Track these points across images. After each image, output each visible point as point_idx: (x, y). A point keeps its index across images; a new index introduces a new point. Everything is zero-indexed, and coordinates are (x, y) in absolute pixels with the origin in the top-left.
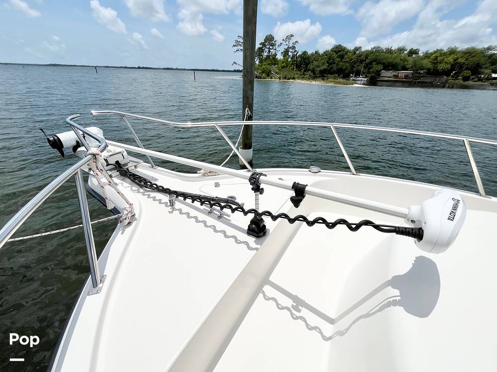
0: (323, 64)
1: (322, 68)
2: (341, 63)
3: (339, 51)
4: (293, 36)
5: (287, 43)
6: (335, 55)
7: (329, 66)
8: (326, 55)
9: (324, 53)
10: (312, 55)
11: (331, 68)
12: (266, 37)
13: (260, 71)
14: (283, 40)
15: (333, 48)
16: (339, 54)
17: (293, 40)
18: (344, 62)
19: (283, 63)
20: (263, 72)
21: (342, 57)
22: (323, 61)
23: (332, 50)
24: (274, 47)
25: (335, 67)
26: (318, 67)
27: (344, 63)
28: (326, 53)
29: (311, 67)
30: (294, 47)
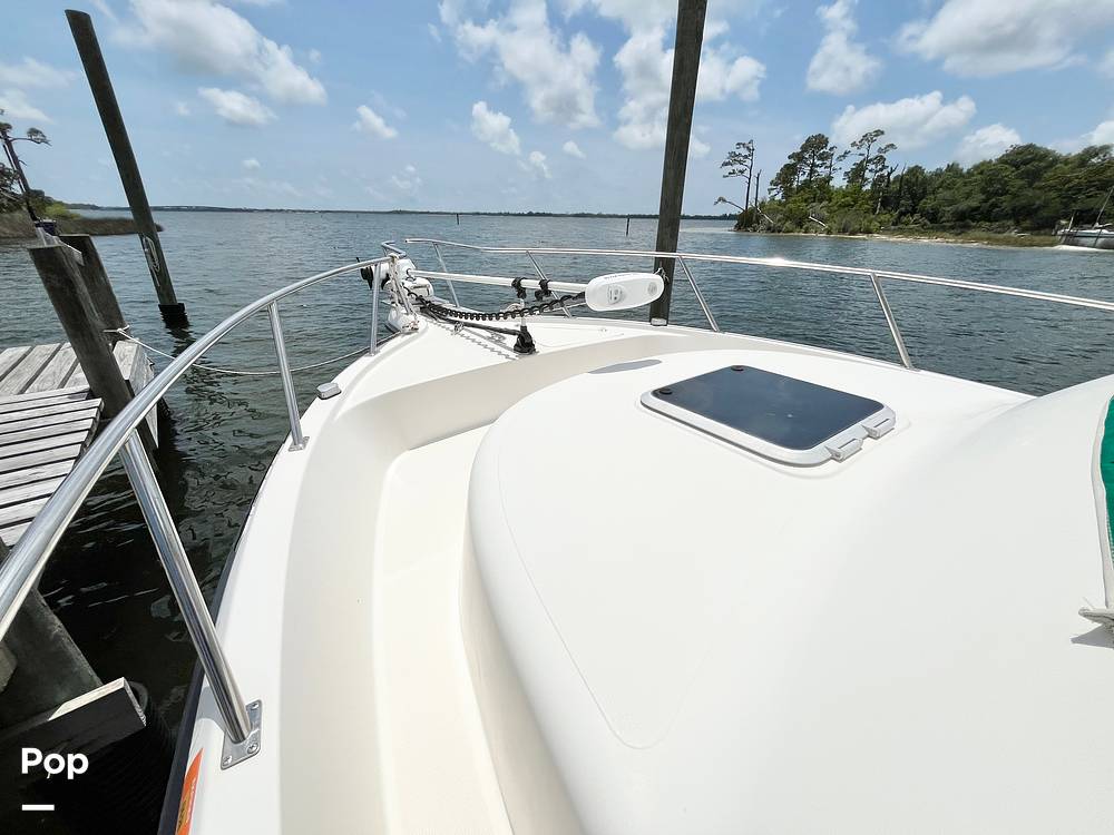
2: (1030, 193)
3: (1025, 163)
4: (883, 133)
5: (863, 150)
6: (1009, 172)
7: (985, 201)
8: (981, 173)
9: (976, 167)
10: (938, 174)
11: (994, 205)
12: (808, 141)
13: (779, 216)
15: (1007, 155)
16: (1023, 168)
18: (1040, 188)
20: (787, 218)
21: (1034, 176)
23: (1002, 161)
24: (827, 162)
25: (1006, 203)
27: (1038, 192)
28: (981, 168)
29: (928, 203)
30: (881, 159)
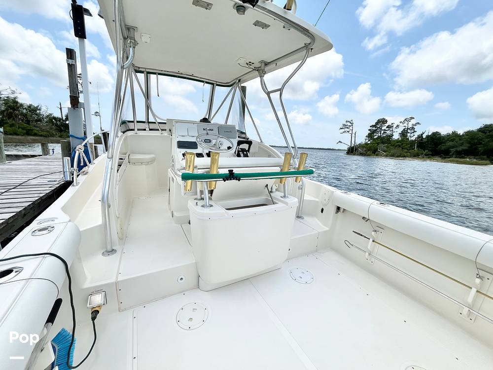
0: (462, 144)
1: (459, 149)
4: (414, 118)
6: (482, 136)
12: (379, 120)
13: (365, 149)
16: (488, 134)
20: (369, 150)
22: (461, 142)
23: (479, 130)
24: (391, 129)
25: (481, 148)
26: (453, 147)
29: (442, 147)
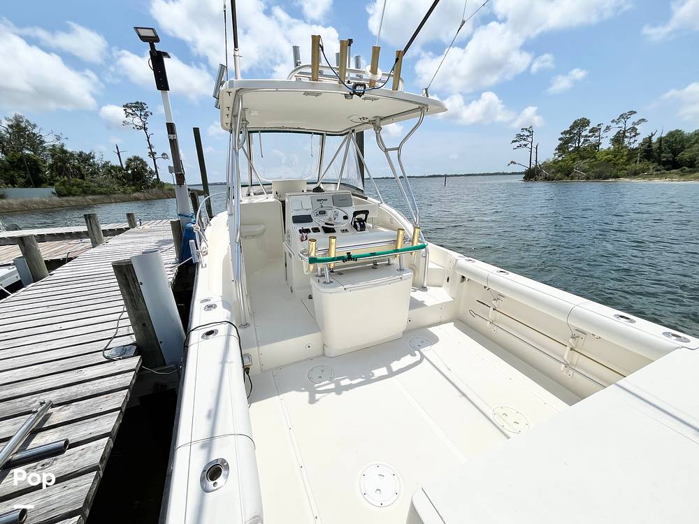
4: (635, 112)
5: (621, 124)
12: (575, 122)
13: (553, 170)
14: (613, 121)
17: (634, 118)
19: (607, 154)
20: (559, 171)
24: (597, 134)
30: (634, 129)
